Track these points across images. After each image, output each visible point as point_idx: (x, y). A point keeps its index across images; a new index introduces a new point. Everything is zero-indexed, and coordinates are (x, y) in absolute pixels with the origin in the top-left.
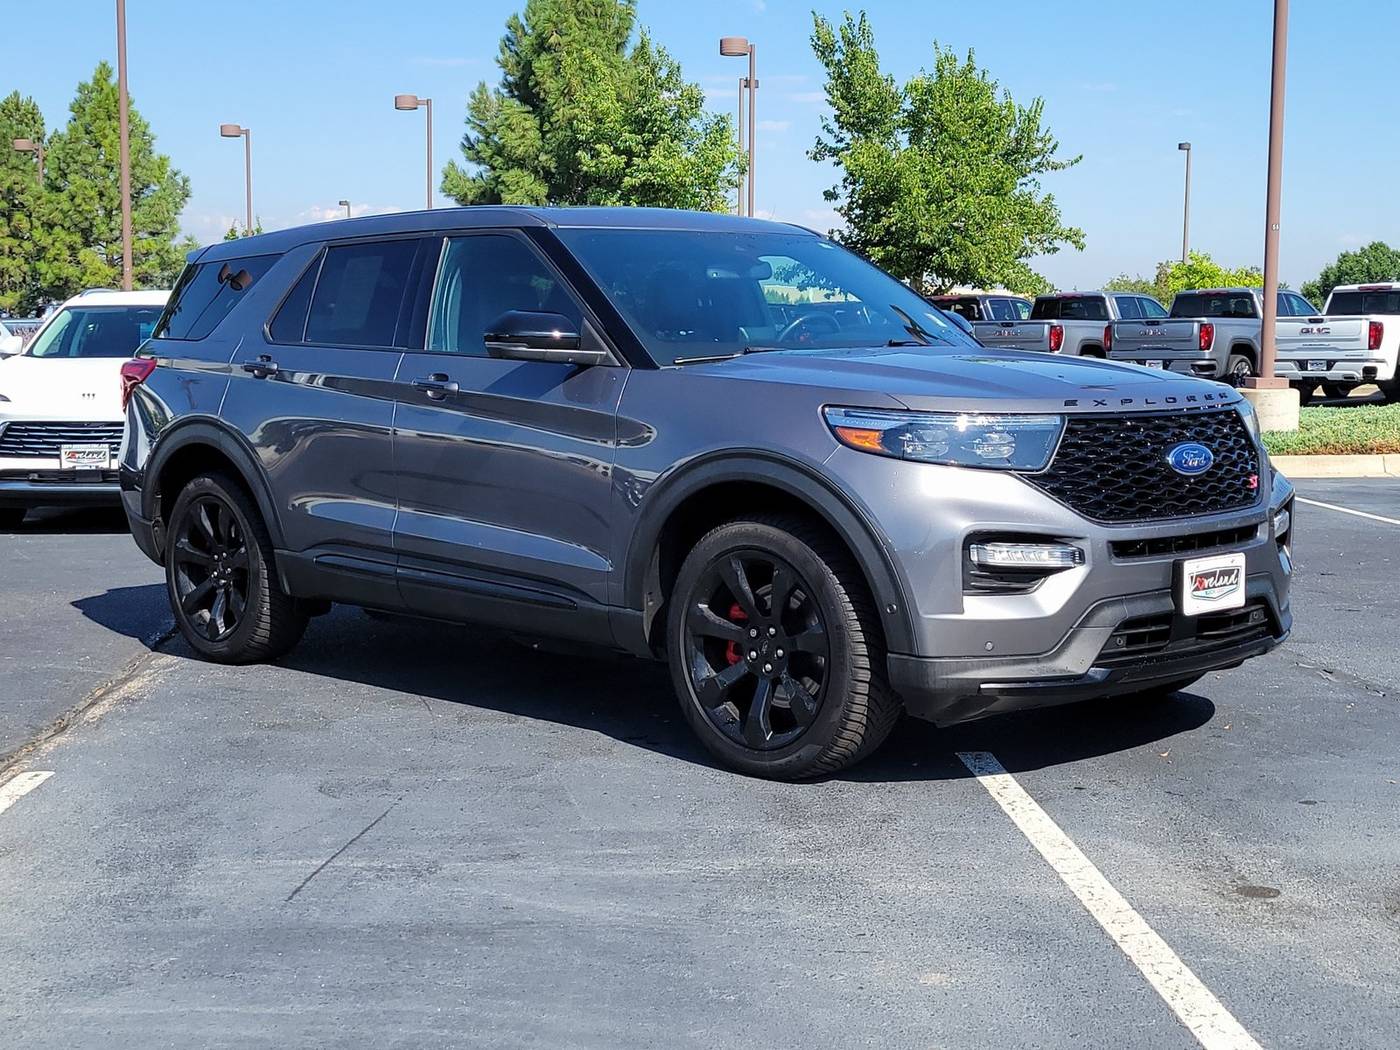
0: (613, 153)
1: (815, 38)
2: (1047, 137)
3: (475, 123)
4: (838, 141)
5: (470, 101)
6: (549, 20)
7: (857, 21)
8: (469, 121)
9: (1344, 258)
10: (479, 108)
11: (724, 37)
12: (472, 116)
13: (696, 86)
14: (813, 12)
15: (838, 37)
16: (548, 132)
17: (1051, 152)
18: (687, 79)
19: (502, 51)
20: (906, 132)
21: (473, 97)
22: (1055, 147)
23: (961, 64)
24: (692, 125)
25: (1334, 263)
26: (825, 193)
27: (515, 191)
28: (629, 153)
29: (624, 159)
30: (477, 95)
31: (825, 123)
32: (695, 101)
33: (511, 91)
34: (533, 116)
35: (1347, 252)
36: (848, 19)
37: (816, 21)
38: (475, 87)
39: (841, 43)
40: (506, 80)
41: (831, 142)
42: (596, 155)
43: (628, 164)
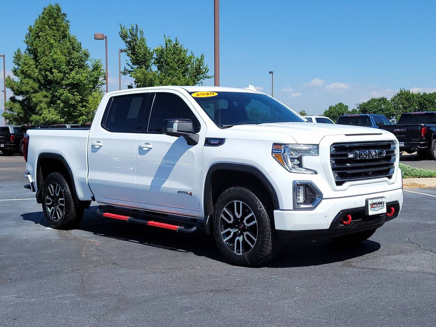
0: (59, 72)
1: (120, 33)
2: (206, 68)
3: (16, 63)
4: (131, 69)
5: (14, 55)
6: (38, 27)
7: (135, 27)
8: (14, 62)
9: (331, 107)
10: (18, 57)
11: (95, 33)
12: (15, 60)
13: (87, 50)
14: (120, 24)
15: (128, 33)
16: (38, 65)
17: (207, 73)
18: (84, 48)
19: (26, 38)
20: (156, 66)
21: (15, 53)
22: (208, 70)
23: (174, 42)
24: (86, 63)
25: (328, 109)
26: (128, 86)
27: (26, 86)
28: (65, 73)
29: (62, 75)
30: (17, 53)
31: (127, 63)
32: (87, 55)
33: (29, 52)
34: (33, 60)
35: (331, 106)
36: (132, 26)
37: (121, 27)
38: (16, 51)
39: (130, 35)
40: (28, 48)
41: (129, 69)
42: (52, 73)
43: (65, 76)
